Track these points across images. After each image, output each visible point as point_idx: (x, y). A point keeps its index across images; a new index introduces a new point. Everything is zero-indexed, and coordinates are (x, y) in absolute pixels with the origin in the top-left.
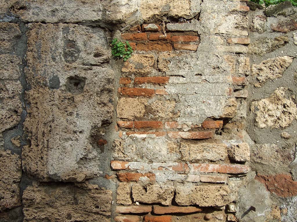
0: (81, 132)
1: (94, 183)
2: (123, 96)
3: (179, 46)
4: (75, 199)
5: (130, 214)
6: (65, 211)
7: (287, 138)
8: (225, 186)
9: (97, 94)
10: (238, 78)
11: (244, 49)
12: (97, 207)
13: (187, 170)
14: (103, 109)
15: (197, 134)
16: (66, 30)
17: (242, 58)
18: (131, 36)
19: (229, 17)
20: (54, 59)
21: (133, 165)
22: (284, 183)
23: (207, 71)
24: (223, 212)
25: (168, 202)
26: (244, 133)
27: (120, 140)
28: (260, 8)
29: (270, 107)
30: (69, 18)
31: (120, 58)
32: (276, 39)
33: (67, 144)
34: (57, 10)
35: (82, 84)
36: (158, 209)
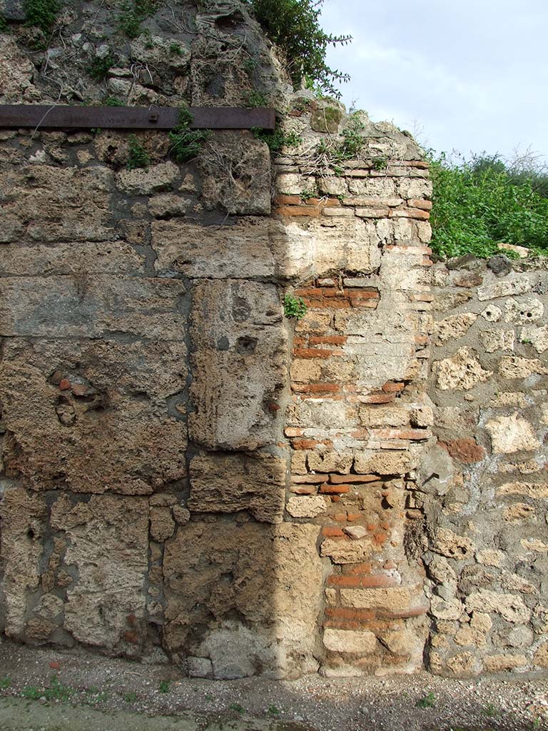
0: (252, 397)
1: (266, 452)
2: (297, 357)
3: (358, 303)
4: (245, 468)
5: (306, 483)
6: (235, 481)
7: (471, 401)
8: (406, 453)
9: (270, 356)
10: (421, 338)
11: (427, 307)
12: (271, 477)
13: (367, 437)
14: (276, 372)
15: (377, 398)
16: (236, 286)
17: (425, 316)
18: (304, 292)
19: (411, 272)
20: (222, 318)
21: (308, 432)
22: (467, 448)
23: (388, 330)
24: (402, 479)
25: (347, 471)
26: (425, 396)
27: (295, 405)
28: (442, 260)
29: (453, 368)
30: (238, 273)
31: (294, 316)
32: (459, 295)
33: (238, 410)
34: (225, 264)
35: (253, 345)
36: (335, 478)
